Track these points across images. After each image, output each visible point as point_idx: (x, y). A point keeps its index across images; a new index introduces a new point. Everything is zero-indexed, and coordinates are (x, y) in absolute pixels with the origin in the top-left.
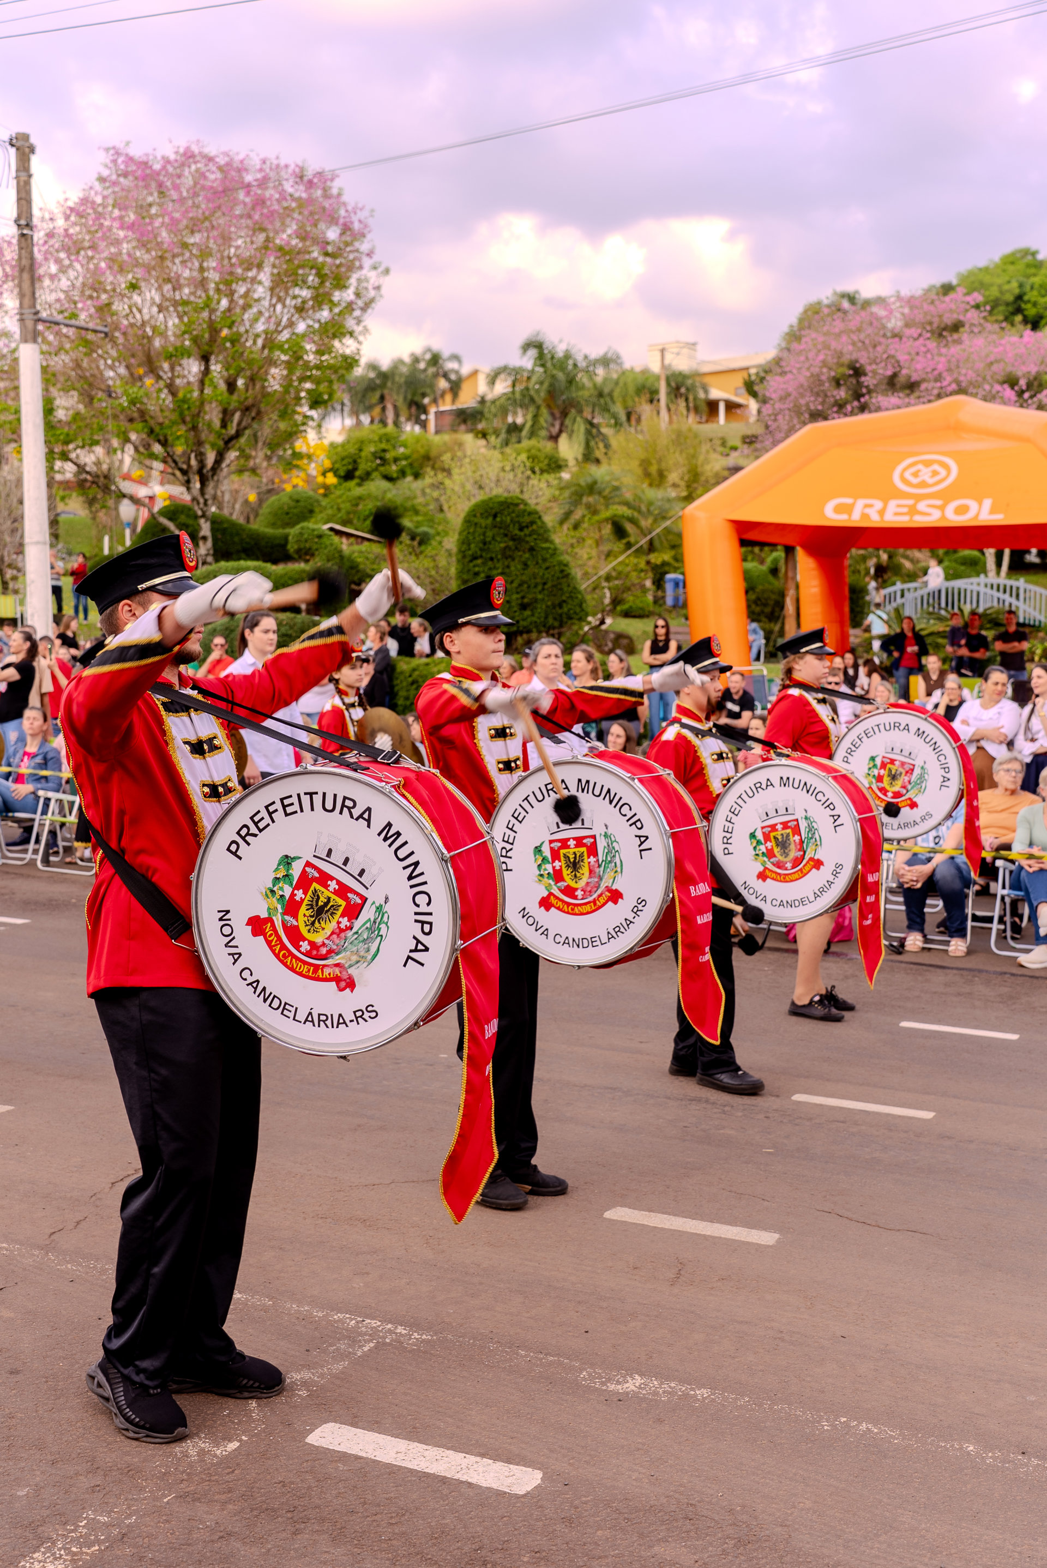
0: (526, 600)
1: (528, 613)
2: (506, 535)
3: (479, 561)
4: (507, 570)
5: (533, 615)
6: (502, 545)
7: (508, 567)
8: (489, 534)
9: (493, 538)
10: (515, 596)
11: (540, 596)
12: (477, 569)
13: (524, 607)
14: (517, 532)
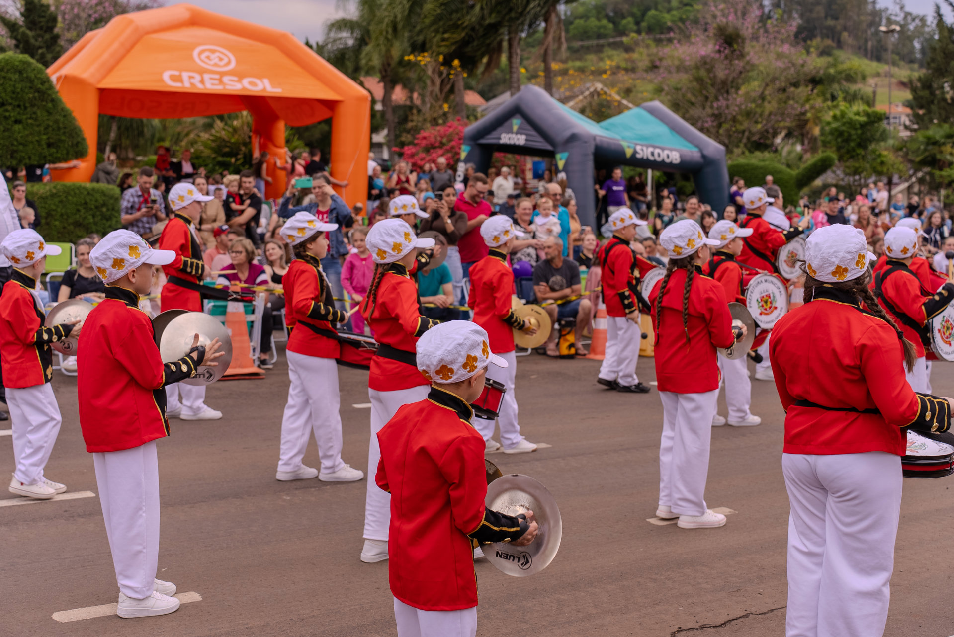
0: (51, 140)
1: (53, 150)
2: (31, 88)
3: (10, 108)
4: (34, 116)
5: (57, 152)
6: (31, 96)
7: (35, 113)
8: (19, 86)
9: (22, 90)
10: (45, 137)
11: (63, 138)
12: (7, 114)
13: (49, 145)
14: (40, 86)
